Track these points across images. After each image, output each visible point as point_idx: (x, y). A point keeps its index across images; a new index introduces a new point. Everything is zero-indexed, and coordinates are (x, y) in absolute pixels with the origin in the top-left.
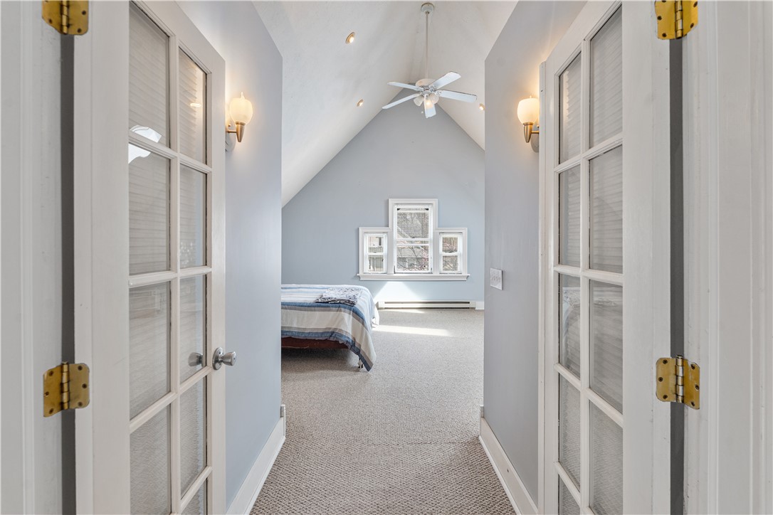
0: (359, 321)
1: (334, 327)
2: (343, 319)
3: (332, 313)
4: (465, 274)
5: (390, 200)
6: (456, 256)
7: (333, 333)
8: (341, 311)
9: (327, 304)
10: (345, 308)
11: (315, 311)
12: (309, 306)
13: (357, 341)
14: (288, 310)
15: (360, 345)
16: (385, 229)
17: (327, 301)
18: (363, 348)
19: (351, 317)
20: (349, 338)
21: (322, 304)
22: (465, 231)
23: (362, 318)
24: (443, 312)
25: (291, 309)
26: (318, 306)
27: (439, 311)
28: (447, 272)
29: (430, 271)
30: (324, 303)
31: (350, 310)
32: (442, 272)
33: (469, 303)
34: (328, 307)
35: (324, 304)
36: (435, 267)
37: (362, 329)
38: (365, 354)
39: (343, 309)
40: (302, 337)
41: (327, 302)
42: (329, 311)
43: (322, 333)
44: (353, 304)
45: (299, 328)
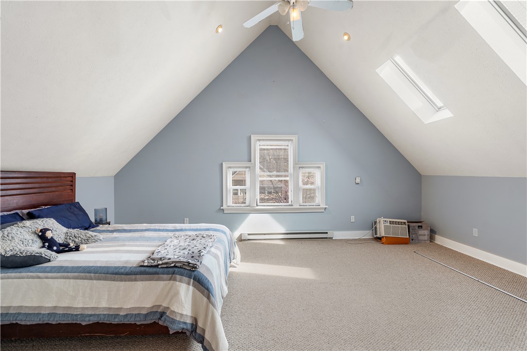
0: (203, 293)
1: (165, 305)
2: (177, 294)
3: (162, 284)
4: (323, 206)
5: (252, 136)
6: (314, 190)
7: (162, 314)
8: (175, 280)
9: (154, 270)
10: (182, 275)
11: (136, 280)
12: (127, 274)
13: (200, 324)
14: (95, 282)
15: (204, 331)
16: (248, 164)
17: (156, 263)
18: (207, 336)
19: (191, 288)
20: (185, 323)
21: (147, 269)
22: (323, 166)
23: (208, 289)
24: (303, 242)
25: (99, 279)
26: (141, 273)
27: (300, 242)
28: (305, 204)
29: (290, 203)
30: (151, 266)
31: (190, 277)
32: (302, 204)
33: (327, 233)
34: (158, 273)
35: (151, 270)
36: (295, 199)
37: (207, 307)
38: (210, 345)
39: (178, 277)
40: (116, 321)
41: (157, 266)
42: (158, 280)
43: (146, 315)
44: (194, 267)
45: (110, 309)
